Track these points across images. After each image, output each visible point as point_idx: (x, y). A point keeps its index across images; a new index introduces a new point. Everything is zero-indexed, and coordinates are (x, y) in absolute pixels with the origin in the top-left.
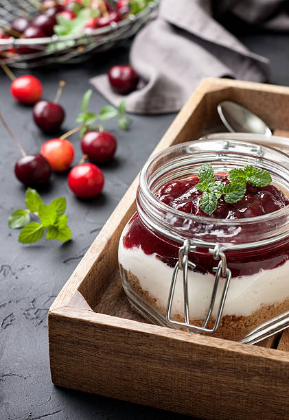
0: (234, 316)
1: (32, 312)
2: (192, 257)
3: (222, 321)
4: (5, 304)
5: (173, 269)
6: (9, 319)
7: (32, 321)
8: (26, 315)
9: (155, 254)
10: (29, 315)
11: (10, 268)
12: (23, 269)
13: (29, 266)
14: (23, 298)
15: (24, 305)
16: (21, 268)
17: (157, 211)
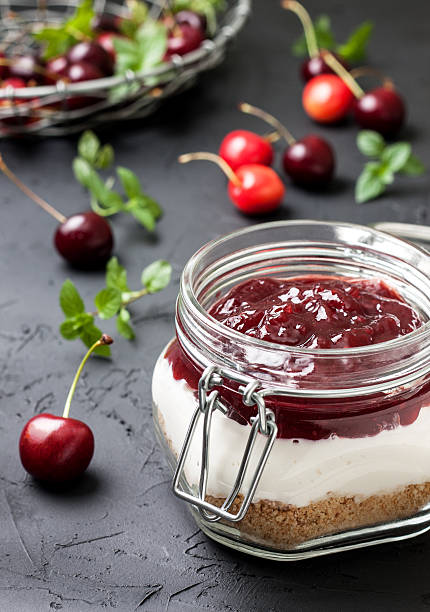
4: (41, 379)
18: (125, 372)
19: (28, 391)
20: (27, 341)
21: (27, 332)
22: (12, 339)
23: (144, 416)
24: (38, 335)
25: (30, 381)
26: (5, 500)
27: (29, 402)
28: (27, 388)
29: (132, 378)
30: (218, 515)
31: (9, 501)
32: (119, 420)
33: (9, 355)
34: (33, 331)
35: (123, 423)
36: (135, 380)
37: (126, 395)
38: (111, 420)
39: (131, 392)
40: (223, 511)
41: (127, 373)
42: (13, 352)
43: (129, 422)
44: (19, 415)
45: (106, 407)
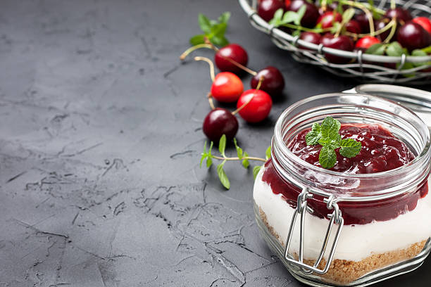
0: (344, 261)
1: (141, 201)
2: (310, 202)
3: (333, 263)
4: (117, 194)
5: (294, 210)
6: (121, 206)
7: (141, 209)
8: (136, 203)
9: (281, 195)
10: (139, 203)
11: (122, 161)
12: (133, 162)
13: (139, 160)
14: (134, 189)
15: (135, 195)
16: (131, 161)
17: (288, 161)
18: (166, 188)
19: (109, 201)
20: (108, 169)
21: (108, 164)
22: (100, 168)
23: (178, 216)
24: (115, 165)
25: (110, 195)
26: (98, 269)
27: (110, 207)
28: (109, 199)
29: (170, 192)
30: (311, 270)
31: (100, 270)
32: (163, 219)
33: (98, 179)
34: (111, 163)
35: (165, 220)
36: (172, 193)
37: (167, 203)
38: (159, 218)
39: (170, 201)
40: (314, 268)
41: (168, 189)
42: (100, 176)
43: (169, 219)
44: (104, 216)
45: (156, 210)
